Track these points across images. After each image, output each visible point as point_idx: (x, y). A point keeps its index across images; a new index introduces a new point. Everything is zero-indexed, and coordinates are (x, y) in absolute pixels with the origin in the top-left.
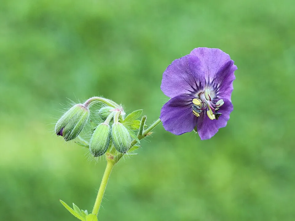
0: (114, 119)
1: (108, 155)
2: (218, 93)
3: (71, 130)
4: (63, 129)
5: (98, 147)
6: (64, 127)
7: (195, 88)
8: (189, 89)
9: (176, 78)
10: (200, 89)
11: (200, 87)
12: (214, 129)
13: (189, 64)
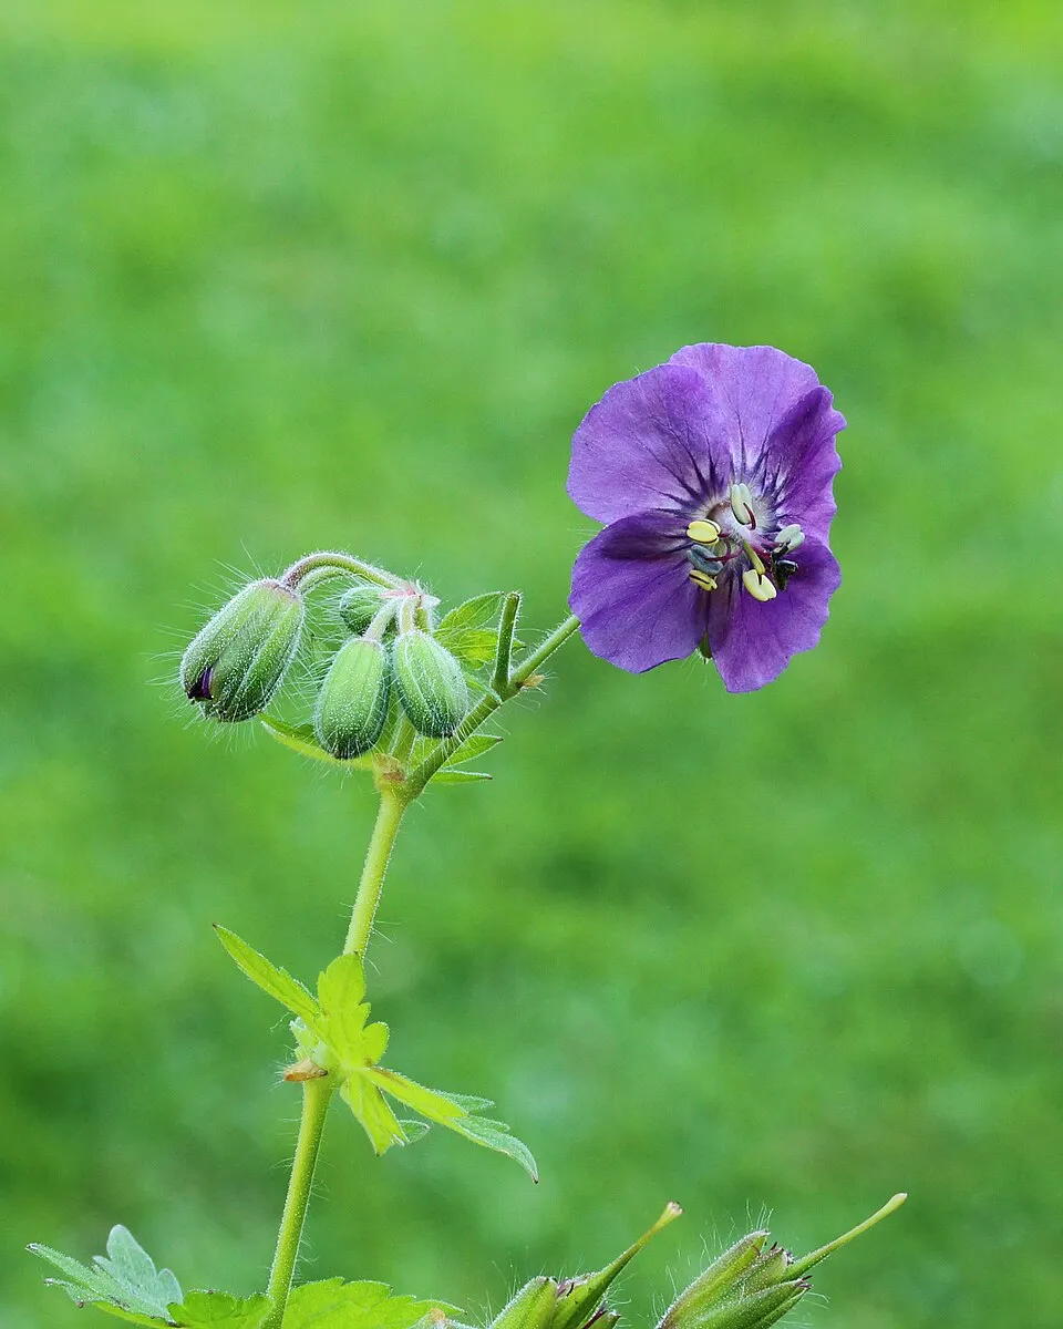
0: (400, 622)
1: (382, 761)
2: (780, 511)
3: (240, 674)
4: (209, 669)
5: (346, 720)
6: (214, 663)
7: (696, 486)
8: (672, 488)
9: (622, 451)
10: (711, 491)
11: (713, 484)
12: (773, 654)
13: (667, 398)
